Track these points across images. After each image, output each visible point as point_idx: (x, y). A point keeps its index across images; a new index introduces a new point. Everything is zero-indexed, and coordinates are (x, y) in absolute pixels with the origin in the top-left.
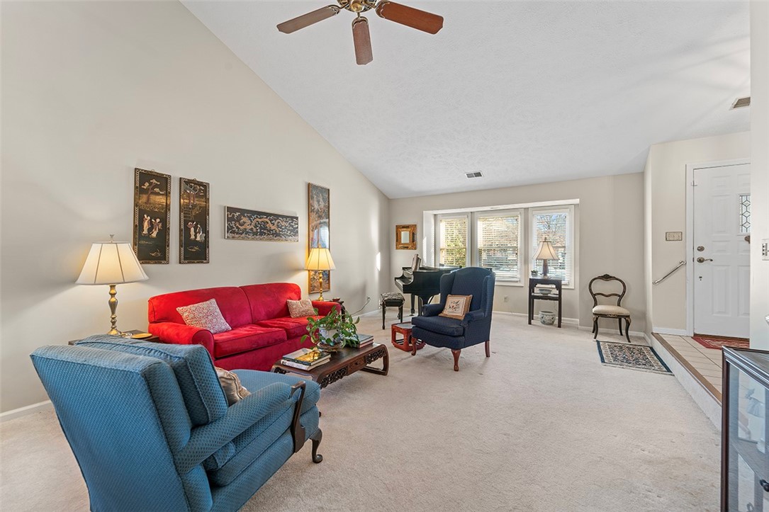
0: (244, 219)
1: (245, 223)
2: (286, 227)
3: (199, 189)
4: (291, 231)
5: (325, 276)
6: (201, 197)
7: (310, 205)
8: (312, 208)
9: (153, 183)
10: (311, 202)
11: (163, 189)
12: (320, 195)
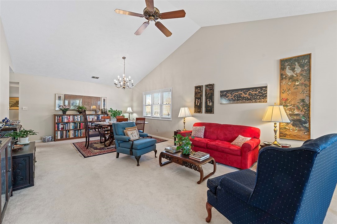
0: (228, 94)
1: (228, 96)
2: (255, 94)
3: (211, 87)
4: (260, 96)
5: (302, 128)
6: (211, 90)
7: (281, 75)
8: (282, 77)
9: (198, 88)
10: (283, 72)
11: (201, 90)
12: (296, 63)
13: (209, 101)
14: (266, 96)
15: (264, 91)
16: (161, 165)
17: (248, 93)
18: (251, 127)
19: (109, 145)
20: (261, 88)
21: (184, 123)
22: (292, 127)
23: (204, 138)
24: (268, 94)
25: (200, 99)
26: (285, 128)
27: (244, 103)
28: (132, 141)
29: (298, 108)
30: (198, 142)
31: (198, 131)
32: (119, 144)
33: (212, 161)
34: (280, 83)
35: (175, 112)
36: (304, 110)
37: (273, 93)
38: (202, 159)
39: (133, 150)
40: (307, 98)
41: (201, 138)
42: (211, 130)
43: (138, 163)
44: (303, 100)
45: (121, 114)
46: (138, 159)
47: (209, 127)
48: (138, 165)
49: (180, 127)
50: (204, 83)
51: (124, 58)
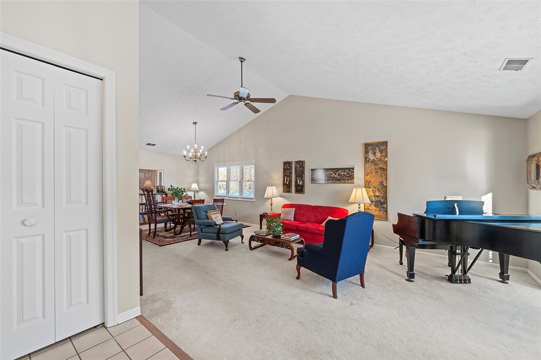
2: (344, 175)
3: (301, 164)
4: (349, 177)
5: (382, 209)
6: (301, 167)
7: (366, 158)
8: (366, 160)
9: (287, 165)
10: (366, 155)
11: (290, 167)
12: (377, 148)
13: (299, 179)
14: (353, 177)
15: (352, 172)
16: (251, 249)
17: (337, 174)
18: (340, 208)
19: (180, 233)
20: (349, 169)
21: (271, 204)
22: (374, 208)
23: (294, 220)
24: (355, 176)
25: (290, 176)
26: (369, 209)
27: (334, 183)
28: (218, 225)
29: (379, 190)
30: (288, 224)
31: (288, 213)
32: (201, 229)
33: (302, 241)
34: (365, 165)
35: (260, 191)
36: (383, 192)
37: (359, 175)
38: (293, 238)
39: (220, 235)
40: (385, 181)
41: (291, 221)
42: (302, 212)
43: (226, 248)
44: (382, 183)
45: (184, 193)
46: (226, 243)
47: (299, 208)
48: (227, 250)
49: (266, 209)
50: (293, 159)
51: (195, 123)
